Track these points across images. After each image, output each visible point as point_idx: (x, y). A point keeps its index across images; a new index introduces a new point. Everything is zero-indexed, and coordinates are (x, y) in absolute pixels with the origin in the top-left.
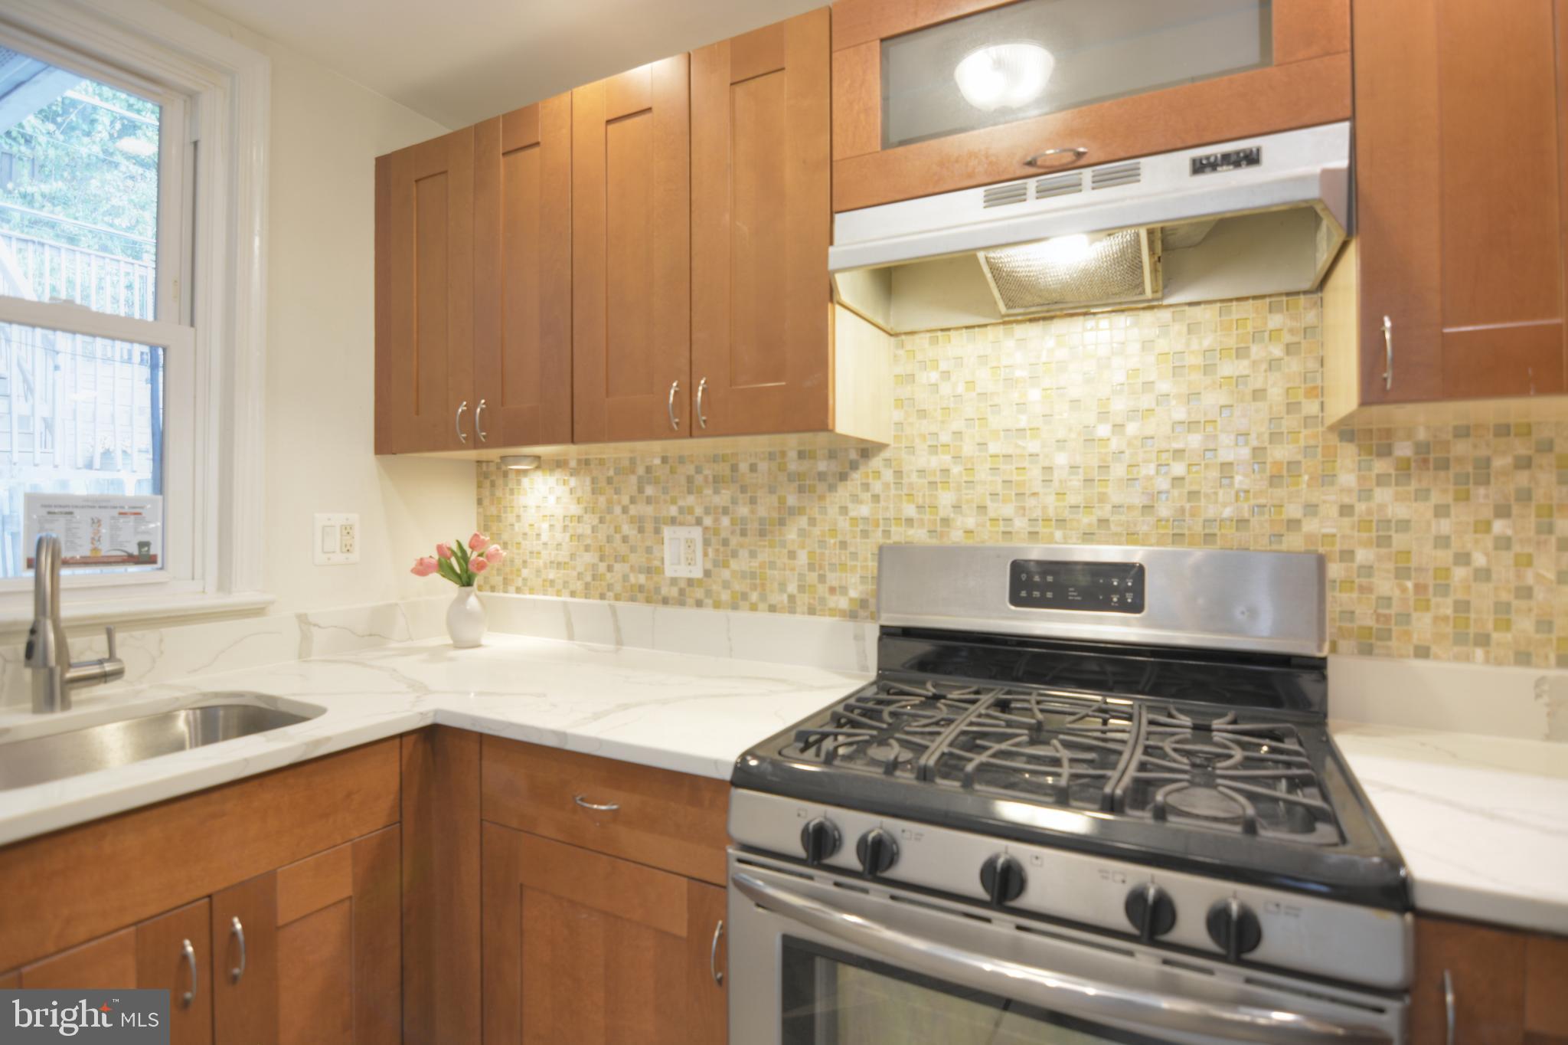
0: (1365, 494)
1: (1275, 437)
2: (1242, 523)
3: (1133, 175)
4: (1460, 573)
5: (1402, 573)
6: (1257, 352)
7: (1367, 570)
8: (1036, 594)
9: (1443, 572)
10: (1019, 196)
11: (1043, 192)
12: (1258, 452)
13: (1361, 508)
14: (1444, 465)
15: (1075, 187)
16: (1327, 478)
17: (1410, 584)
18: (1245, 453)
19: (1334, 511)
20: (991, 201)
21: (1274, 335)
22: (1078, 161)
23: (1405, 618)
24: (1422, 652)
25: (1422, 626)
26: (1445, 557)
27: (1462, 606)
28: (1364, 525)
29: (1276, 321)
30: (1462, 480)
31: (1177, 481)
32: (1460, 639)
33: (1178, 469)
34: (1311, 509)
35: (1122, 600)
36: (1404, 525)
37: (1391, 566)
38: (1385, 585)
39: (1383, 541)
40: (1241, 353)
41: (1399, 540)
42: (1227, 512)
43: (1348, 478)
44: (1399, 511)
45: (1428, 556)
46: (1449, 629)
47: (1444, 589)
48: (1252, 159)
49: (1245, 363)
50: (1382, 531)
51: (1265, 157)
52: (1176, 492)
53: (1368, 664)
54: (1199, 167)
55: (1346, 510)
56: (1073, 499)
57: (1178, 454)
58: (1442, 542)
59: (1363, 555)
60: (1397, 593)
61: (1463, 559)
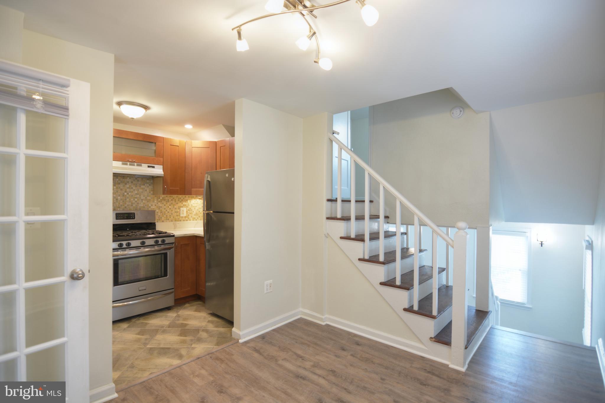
0: (157, 203)
1: (148, 196)
2: (144, 207)
3: (141, 165)
4: (166, 212)
5: (161, 212)
6: (146, 185)
7: (158, 212)
8: (120, 218)
9: (165, 212)
10: (127, 164)
11: (130, 165)
12: (146, 198)
13: (157, 205)
14: (165, 200)
15: (134, 165)
16: (154, 202)
17: (162, 214)
18: (144, 198)
19: (154, 205)
20: (123, 164)
21: (148, 183)
22: (134, 162)
23: (161, 218)
24: (163, 221)
25: (163, 218)
26: (165, 210)
27: (167, 216)
28: (157, 207)
29: (148, 181)
30: (166, 202)
31: (136, 201)
32: (166, 220)
33: (136, 200)
34: (152, 205)
35: (132, 218)
36: (161, 207)
37: (160, 212)
38: (159, 214)
39: (159, 209)
40: (144, 185)
41: (161, 208)
42: (142, 205)
43: (156, 201)
44: (161, 205)
45: (164, 210)
46: (165, 218)
47: (165, 214)
48: (154, 167)
49: (144, 186)
50: (159, 208)
51: (155, 167)
52: (136, 203)
53: (158, 223)
54: (149, 167)
55: (155, 205)
56: (121, 204)
57: (136, 198)
58: (165, 209)
59: (157, 211)
60: (160, 215)
61: (167, 211)
